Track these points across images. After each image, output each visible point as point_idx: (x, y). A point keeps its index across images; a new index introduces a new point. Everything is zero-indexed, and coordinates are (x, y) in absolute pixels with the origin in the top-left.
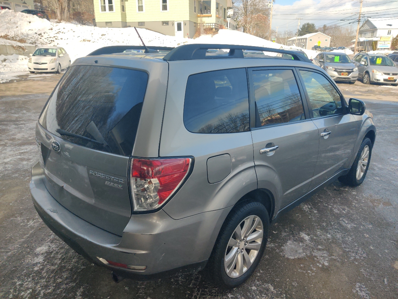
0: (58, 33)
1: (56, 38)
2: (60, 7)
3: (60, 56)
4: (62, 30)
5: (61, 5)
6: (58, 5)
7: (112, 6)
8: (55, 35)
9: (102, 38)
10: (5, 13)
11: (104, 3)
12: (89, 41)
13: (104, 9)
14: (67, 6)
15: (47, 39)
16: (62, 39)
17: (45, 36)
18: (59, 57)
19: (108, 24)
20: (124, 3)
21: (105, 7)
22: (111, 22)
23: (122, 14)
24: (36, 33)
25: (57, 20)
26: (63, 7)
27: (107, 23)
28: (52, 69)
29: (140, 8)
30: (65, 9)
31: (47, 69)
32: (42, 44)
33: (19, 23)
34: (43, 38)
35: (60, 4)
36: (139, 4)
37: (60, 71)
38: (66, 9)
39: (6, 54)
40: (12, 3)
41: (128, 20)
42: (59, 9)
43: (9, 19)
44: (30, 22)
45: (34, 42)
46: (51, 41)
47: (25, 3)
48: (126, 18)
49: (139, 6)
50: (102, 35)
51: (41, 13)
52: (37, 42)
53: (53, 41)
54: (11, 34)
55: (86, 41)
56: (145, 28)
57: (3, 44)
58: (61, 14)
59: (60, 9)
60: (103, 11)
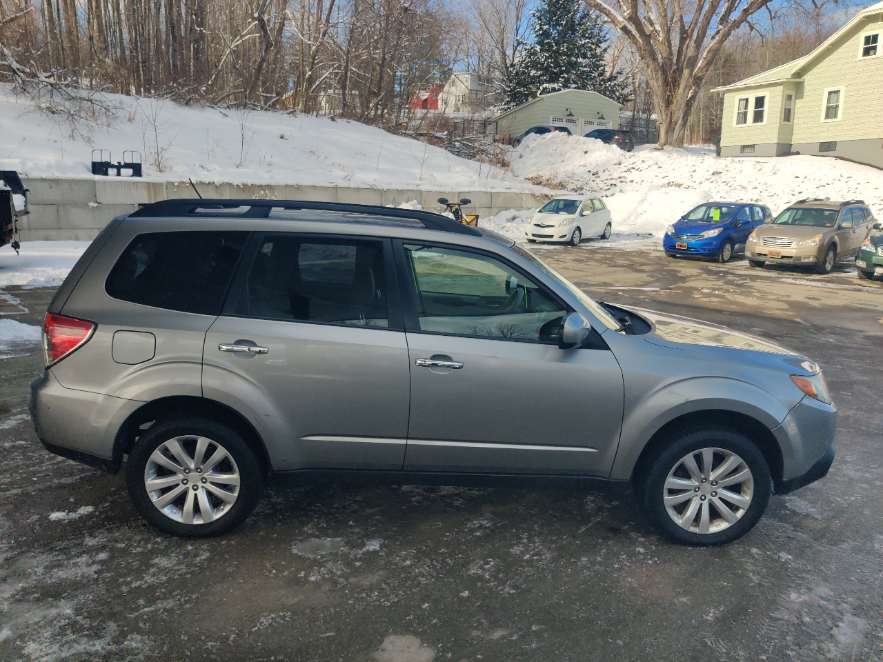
0: (629, 170)
1: (622, 179)
2: (668, 119)
3: (584, 213)
4: (639, 165)
5: (671, 117)
6: (664, 117)
7: (762, 111)
8: (622, 175)
9: (711, 180)
10: (552, 137)
11: (746, 107)
12: (679, 186)
13: (743, 118)
14: (681, 117)
15: (605, 182)
16: (632, 181)
17: (603, 176)
18: (582, 215)
19: (747, 150)
20: (793, 105)
21: (745, 114)
22: (753, 146)
23: (781, 128)
24: (590, 172)
25: (656, 145)
26: (673, 120)
27: (744, 147)
28: (561, 237)
29: (831, 112)
30: (676, 124)
31: (552, 236)
32: (592, 191)
33: (568, 155)
34: (598, 180)
35: (669, 115)
36: (828, 102)
37: (576, 240)
38: (680, 122)
39: (519, 208)
40: (580, 120)
41: (797, 139)
42: (664, 124)
43: (555, 148)
44: (586, 152)
45: (579, 188)
46: (611, 185)
47: (602, 118)
48: (792, 134)
49: (828, 109)
50: (713, 174)
51: (620, 134)
52: (585, 188)
53: (615, 185)
54: (546, 174)
55: (672, 186)
56: (834, 157)
57: (518, 192)
58: (667, 133)
59: (667, 123)
60: (741, 123)
